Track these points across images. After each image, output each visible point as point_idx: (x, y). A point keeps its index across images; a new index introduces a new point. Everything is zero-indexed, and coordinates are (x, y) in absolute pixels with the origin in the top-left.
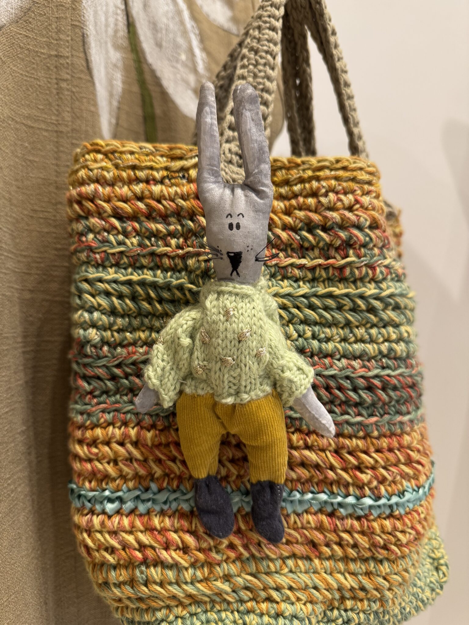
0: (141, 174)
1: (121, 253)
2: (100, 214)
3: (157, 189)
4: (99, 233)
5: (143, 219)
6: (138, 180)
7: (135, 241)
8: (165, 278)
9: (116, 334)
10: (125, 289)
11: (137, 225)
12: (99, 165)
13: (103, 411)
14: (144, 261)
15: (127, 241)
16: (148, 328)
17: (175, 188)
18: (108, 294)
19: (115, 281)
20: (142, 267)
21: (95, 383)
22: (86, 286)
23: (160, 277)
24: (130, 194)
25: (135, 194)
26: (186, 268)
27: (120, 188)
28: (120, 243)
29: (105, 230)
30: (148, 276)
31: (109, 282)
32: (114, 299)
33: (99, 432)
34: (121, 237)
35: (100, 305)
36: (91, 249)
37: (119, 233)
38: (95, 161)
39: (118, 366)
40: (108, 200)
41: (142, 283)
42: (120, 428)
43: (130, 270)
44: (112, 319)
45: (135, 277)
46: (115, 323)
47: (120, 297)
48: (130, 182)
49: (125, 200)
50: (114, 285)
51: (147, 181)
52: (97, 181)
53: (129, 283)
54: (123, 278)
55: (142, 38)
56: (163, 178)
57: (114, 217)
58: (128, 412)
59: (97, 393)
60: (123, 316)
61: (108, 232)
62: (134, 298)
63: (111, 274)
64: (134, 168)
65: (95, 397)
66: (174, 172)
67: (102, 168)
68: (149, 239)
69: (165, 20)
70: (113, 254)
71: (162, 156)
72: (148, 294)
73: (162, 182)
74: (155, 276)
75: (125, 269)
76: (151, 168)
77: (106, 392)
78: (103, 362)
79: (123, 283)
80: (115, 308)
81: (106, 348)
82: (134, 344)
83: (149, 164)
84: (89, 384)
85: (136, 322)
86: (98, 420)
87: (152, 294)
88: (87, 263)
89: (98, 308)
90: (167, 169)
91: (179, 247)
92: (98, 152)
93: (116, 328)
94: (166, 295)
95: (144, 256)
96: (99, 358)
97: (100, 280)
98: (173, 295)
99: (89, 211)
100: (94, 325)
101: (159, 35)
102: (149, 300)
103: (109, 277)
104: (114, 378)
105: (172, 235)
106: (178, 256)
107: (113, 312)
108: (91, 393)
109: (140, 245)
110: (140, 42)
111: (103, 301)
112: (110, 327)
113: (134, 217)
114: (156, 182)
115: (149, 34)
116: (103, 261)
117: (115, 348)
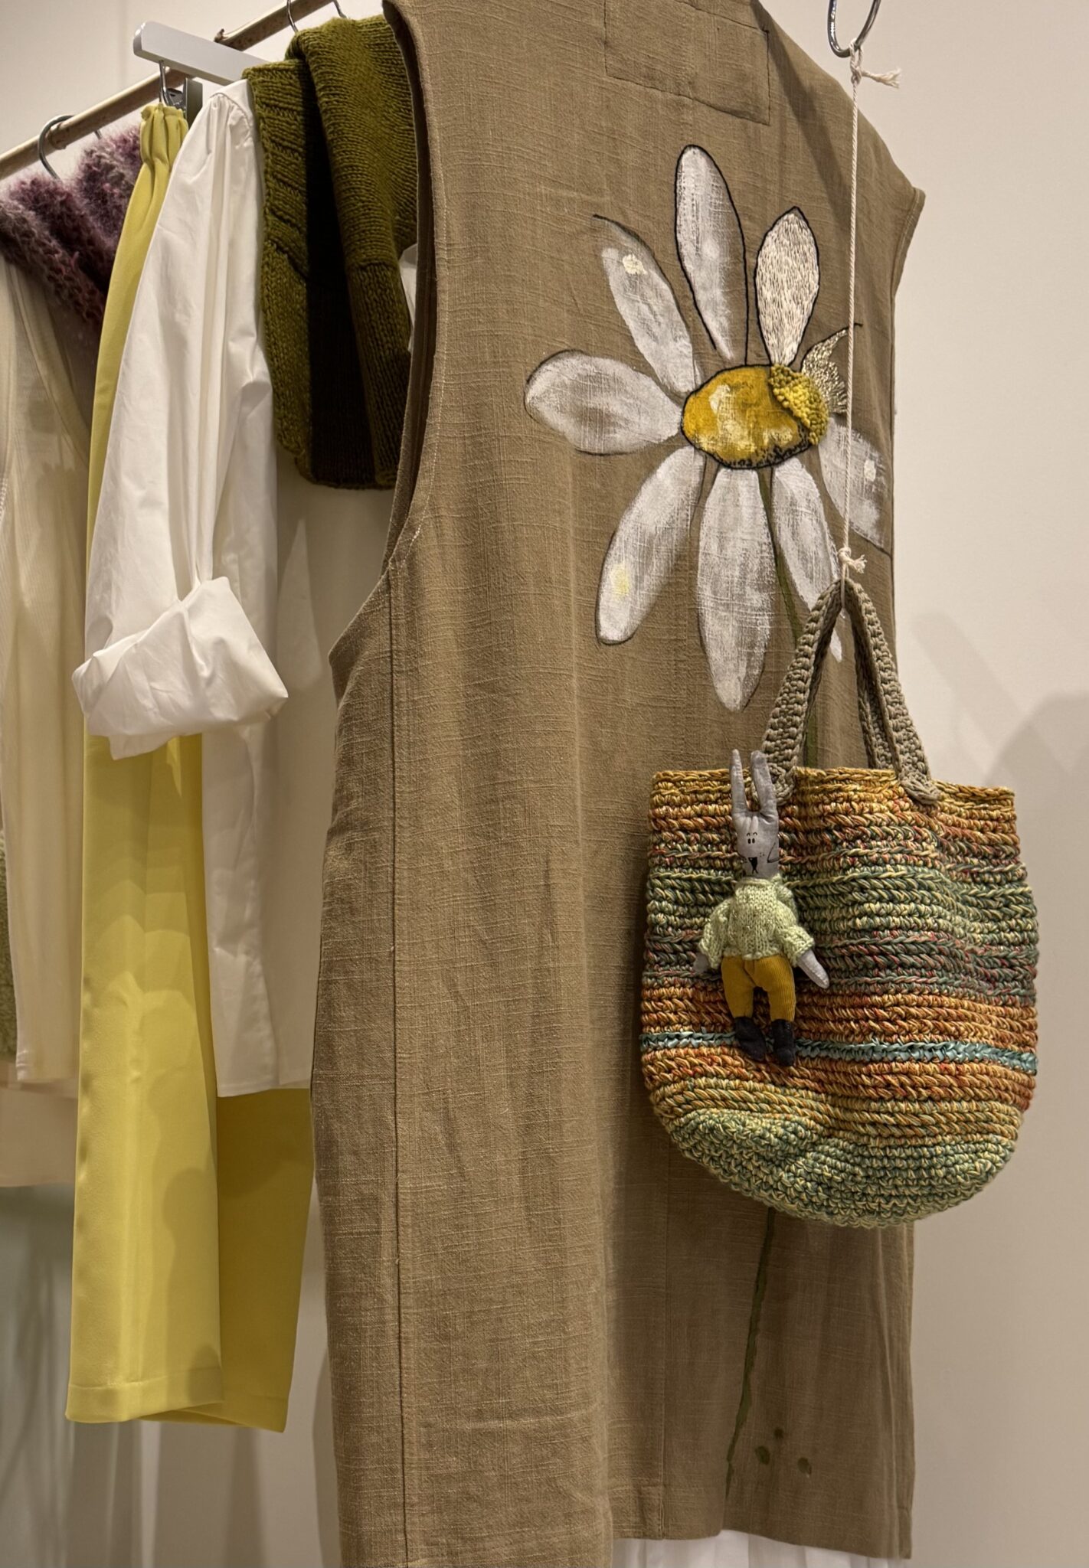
0: (701, 797)
1: (685, 857)
2: (670, 829)
3: (711, 808)
4: (669, 843)
5: (702, 830)
6: (699, 802)
7: (695, 848)
8: (717, 875)
9: (677, 919)
10: (686, 885)
11: (698, 835)
12: (669, 792)
13: (667, 976)
14: (701, 863)
15: (690, 848)
16: (702, 916)
17: (726, 806)
18: (673, 888)
19: (680, 878)
20: (700, 868)
21: (663, 956)
22: (658, 882)
23: (713, 875)
24: (692, 812)
25: (696, 813)
26: (732, 868)
27: (685, 808)
28: (685, 850)
29: (674, 841)
30: (704, 874)
31: (674, 879)
32: (678, 892)
33: (663, 990)
34: (685, 845)
35: (667, 896)
36: (663, 855)
37: (684, 842)
38: (666, 788)
39: (679, 943)
40: (676, 819)
41: (700, 880)
42: (679, 988)
43: (691, 870)
44: (675, 907)
45: (694, 876)
46: (677, 910)
47: (682, 890)
48: (692, 804)
49: (689, 818)
50: (678, 881)
51: (705, 803)
52: (668, 804)
53: (690, 880)
54: (685, 876)
55: (792, 569)
56: (717, 799)
57: (681, 830)
58: (686, 977)
59: (663, 963)
60: (683, 906)
61: (676, 843)
62: (693, 891)
63: (677, 873)
64: (695, 792)
65: (661, 966)
66: (726, 793)
67: (672, 794)
68: (706, 846)
69: (814, 549)
70: (679, 858)
71: (717, 781)
72: (704, 889)
73: (716, 802)
74: (709, 874)
75: (687, 869)
76: (708, 791)
77: (669, 963)
78: (668, 939)
79: (686, 880)
80: (678, 898)
81: (670, 929)
82: (691, 927)
83: (706, 788)
84: (658, 956)
85: (693, 911)
86: (663, 982)
87: (707, 889)
88: (660, 865)
89: (666, 898)
90: (720, 791)
91: (728, 852)
92: (669, 781)
93: (678, 914)
94: (717, 889)
95: (702, 859)
96: (665, 936)
97: (669, 877)
98: (723, 888)
99: (662, 827)
100: (662, 911)
101: (809, 565)
102: (704, 892)
103: (674, 875)
104: (676, 952)
105: (723, 842)
106: (726, 858)
107: (676, 902)
108: (658, 963)
109: (700, 851)
110: (790, 573)
111: (669, 893)
112: (673, 913)
113: (696, 830)
114: (711, 802)
115: (799, 564)
116: (671, 864)
117: (677, 930)
